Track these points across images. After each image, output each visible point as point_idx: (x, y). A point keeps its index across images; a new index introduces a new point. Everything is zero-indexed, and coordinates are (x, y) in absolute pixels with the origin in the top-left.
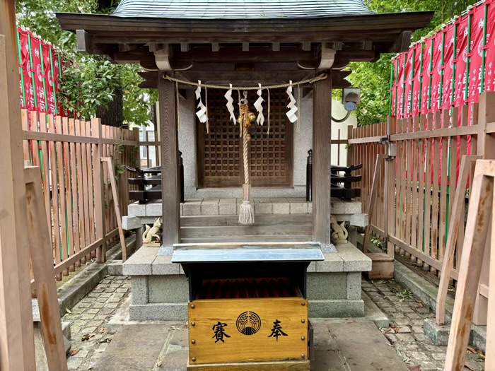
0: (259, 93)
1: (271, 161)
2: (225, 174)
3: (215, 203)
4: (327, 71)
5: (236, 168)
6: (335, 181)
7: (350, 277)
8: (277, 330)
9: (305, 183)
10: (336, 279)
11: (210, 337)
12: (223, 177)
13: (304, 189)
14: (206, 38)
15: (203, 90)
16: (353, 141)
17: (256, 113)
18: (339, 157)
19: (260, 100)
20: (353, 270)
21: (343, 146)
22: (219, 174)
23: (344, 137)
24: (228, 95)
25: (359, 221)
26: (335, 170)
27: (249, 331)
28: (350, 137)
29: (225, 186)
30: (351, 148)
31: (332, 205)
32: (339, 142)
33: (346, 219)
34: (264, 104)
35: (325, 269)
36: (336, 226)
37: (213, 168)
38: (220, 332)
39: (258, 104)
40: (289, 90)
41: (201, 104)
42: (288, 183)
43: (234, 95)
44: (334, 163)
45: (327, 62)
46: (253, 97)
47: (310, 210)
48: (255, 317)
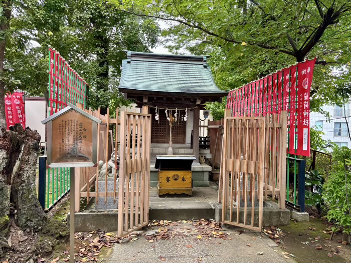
0: (176, 111)
1: (177, 134)
2: (160, 138)
3: (158, 149)
4: (198, 105)
5: (164, 136)
6: (201, 141)
7: (205, 173)
8: (183, 179)
9: (190, 142)
10: (200, 174)
11: (165, 181)
12: (159, 139)
13: (190, 145)
14: (162, 95)
15: (158, 109)
16: (210, 127)
17: (175, 117)
18: (203, 133)
19: (176, 113)
20: (206, 170)
21: (206, 128)
22: (158, 138)
23: (206, 124)
24: (166, 112)
25: (209, 156)
26: (201, 138)
27: (176, 180)
28: (209, 125)
29: (160, 143)
30: (209, 130)
31: (200, 150)
32: (204, 127)
33: (205, 155)
34: (177, 115)
35: (197, 170)
36: (201, 158)
37: (156, 136)
38: (168, 180)
39: (175, 115)
40: (186, 110)
41: (157, 114)
42: (184, 142)
43: (168, 111)
44: (202, 135)
45: (198, 102)
46: (174, 112)
47: (192, 152)
48: (177, 175)
